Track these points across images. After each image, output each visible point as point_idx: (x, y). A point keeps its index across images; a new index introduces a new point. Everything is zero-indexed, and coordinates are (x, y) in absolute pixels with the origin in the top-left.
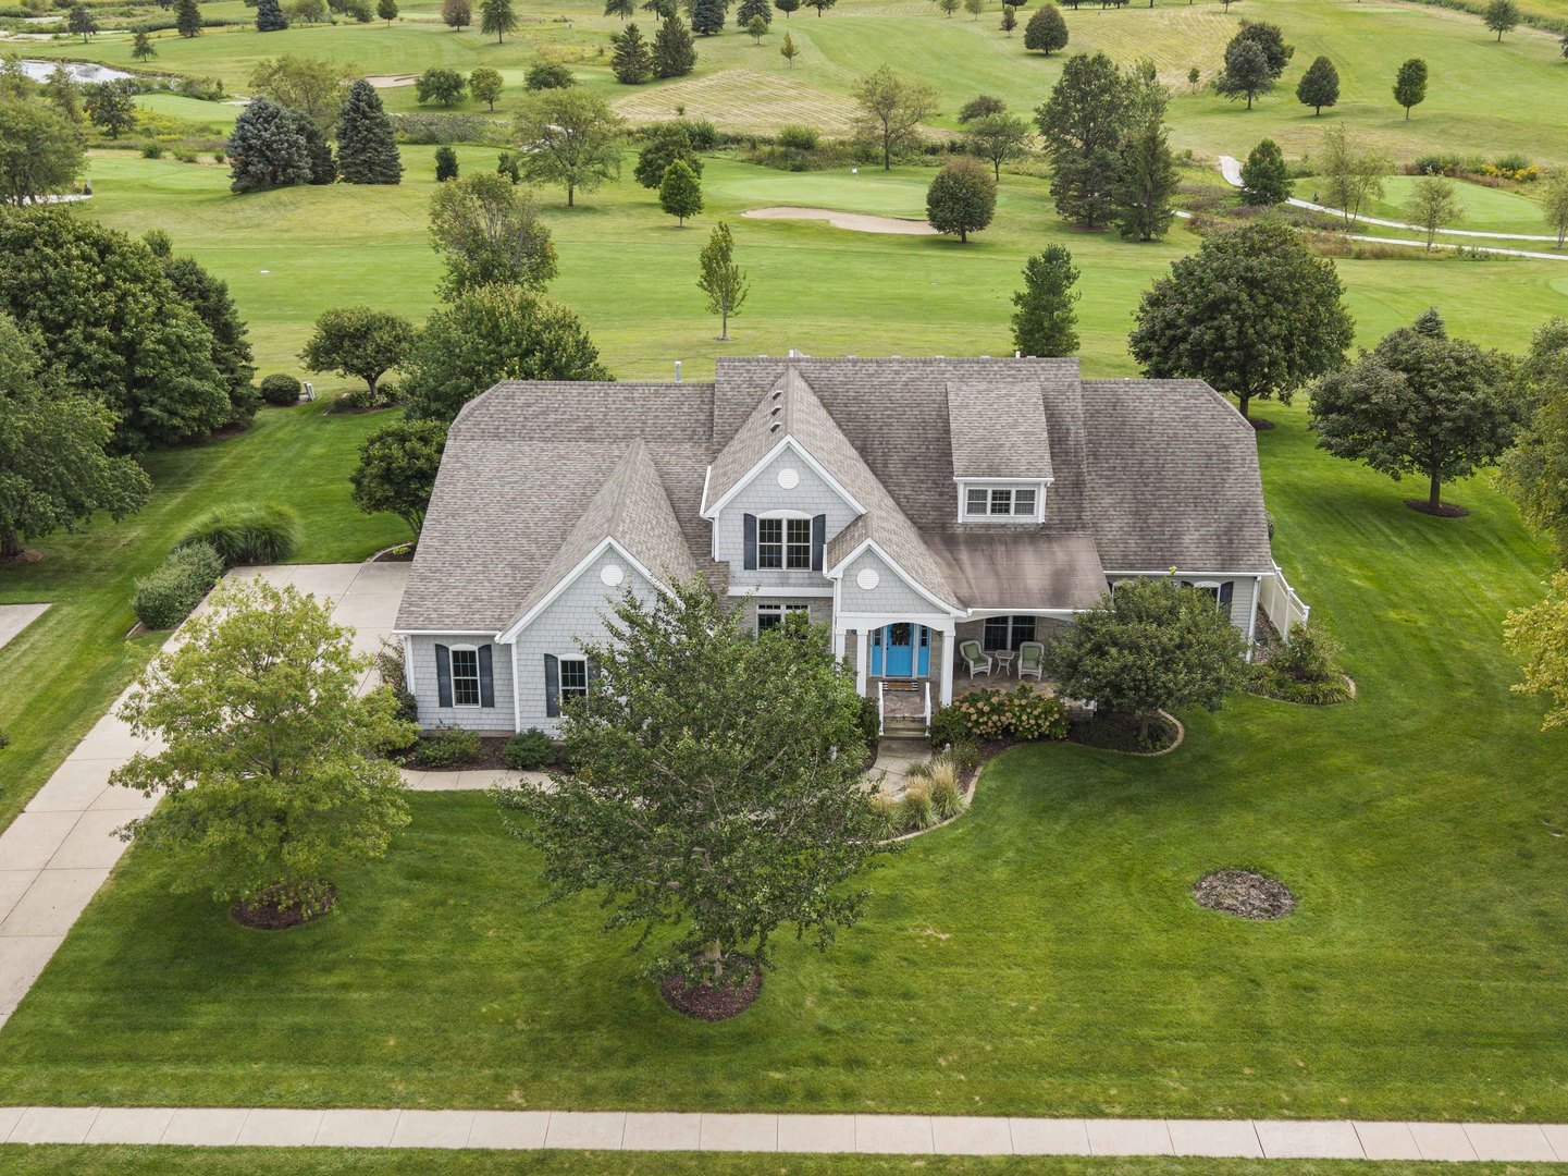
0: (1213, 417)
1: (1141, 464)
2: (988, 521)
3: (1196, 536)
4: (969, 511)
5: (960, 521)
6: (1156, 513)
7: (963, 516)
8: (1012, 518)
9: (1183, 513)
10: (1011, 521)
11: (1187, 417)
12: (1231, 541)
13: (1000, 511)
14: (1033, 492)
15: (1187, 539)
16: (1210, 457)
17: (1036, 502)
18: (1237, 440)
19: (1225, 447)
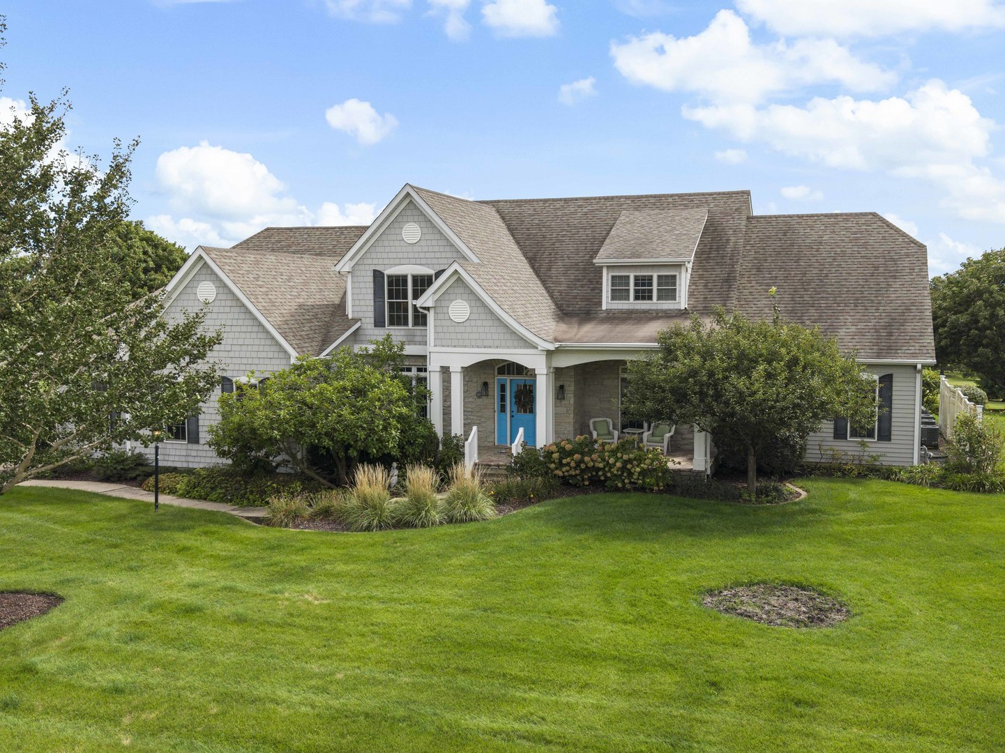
0: (884, 238)
1: (804, 274)
2: (631, 307)
3: (853, 329)
4: (613, 299)
5: (604, 308)
6: (812, 311)
7: (607, 303)
8: (655, 304)
9: (842, 311)
10: (654, 307)
11: (857, 239)
12: (890, 334)
13: (643, 298)
14: (675, 276)
15: (842, 332)
16: (876, 268)
17: (677, 287)
18: (907, 255)
19: (894, 260)
